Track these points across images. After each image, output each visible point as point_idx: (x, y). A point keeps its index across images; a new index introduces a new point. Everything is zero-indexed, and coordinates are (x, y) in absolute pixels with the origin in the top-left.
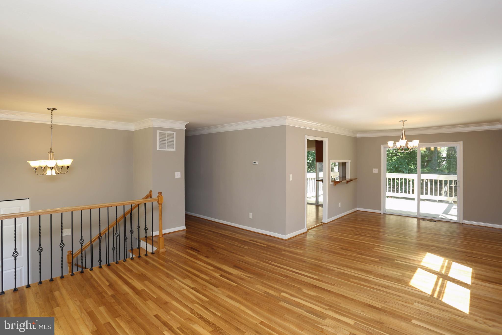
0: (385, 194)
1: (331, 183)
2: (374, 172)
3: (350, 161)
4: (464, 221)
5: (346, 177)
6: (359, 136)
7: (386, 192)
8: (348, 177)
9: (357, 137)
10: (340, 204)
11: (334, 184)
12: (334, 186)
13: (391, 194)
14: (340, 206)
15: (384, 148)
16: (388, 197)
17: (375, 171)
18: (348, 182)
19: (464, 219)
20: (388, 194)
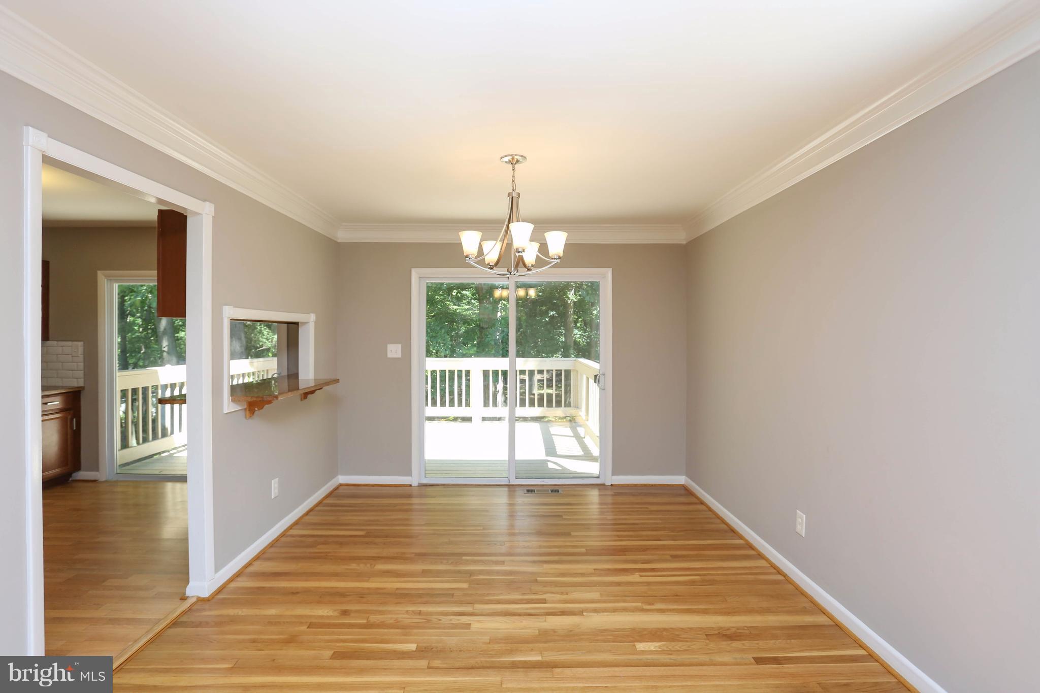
0: (421, 411)
1: (229, 406)
2: (390, 355)
3: (312, 317)
4: (615, 477)
5: (299, 378)
6: (343, 236)
7: (426, 407)
8: (308, 374)
9: (339, 241)
10: (275, 483)
11: (245, 409)
12: (246, 417)
13: (438, 411)
14: (275, 492)
15: (420, 280)
16: (431, 419)
17: (394, 351)
18: (306, 395)
19: (615, 472)
20: (430, 411)
